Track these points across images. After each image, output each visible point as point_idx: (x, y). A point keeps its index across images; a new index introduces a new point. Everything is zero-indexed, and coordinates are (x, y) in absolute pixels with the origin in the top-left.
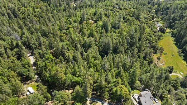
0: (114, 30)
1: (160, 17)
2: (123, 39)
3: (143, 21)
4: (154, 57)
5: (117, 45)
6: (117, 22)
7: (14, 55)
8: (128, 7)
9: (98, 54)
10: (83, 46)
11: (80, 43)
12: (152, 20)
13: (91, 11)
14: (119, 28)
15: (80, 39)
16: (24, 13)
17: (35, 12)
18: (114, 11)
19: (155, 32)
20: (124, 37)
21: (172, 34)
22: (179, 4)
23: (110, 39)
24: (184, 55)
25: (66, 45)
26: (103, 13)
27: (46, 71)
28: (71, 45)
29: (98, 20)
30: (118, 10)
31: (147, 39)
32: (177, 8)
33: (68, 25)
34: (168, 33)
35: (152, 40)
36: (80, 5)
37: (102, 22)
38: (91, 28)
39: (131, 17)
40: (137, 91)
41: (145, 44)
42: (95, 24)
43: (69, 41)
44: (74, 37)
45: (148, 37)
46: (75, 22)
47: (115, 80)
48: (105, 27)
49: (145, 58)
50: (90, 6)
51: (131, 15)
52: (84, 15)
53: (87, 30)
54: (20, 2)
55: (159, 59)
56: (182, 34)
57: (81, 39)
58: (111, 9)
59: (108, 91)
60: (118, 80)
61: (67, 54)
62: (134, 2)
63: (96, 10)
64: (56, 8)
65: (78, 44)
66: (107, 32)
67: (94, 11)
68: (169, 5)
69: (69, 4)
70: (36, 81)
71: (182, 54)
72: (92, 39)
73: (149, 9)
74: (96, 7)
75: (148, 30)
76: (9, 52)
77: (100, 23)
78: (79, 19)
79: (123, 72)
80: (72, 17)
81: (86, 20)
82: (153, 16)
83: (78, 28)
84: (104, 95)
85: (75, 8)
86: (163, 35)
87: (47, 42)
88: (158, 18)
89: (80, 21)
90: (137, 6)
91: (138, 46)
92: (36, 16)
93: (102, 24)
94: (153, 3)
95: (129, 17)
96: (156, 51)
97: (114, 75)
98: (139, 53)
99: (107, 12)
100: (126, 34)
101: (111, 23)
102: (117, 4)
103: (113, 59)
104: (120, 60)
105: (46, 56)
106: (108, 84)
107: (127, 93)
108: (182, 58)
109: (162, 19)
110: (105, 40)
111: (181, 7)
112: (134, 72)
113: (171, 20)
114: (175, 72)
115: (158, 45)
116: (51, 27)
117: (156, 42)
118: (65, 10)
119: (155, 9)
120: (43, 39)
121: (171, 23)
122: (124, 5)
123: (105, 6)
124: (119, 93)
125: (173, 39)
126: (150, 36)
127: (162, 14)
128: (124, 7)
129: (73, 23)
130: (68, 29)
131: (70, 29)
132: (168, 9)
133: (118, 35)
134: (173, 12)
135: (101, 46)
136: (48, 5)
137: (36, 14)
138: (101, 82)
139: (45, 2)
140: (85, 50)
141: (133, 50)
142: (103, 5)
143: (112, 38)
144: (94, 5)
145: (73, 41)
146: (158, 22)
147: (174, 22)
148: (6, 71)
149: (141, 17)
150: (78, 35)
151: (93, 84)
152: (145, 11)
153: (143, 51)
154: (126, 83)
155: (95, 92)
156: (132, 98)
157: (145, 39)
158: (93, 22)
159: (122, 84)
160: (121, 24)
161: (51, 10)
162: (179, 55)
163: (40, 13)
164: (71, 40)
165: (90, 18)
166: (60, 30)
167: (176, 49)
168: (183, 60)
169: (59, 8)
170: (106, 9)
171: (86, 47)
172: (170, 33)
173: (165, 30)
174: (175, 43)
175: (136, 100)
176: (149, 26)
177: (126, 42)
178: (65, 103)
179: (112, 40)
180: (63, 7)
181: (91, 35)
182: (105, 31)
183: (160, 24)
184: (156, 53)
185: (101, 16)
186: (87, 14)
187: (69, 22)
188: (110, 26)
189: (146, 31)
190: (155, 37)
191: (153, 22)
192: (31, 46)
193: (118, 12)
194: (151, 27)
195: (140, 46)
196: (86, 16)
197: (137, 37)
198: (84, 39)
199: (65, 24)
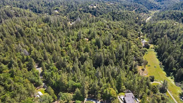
0: (105, 46)
1: (146, 35)
2: (112, 53)
3: (130, 38)
4: (139, 68)
5: (107, 58)
6: (107, 40)
7: (25, 67)
8: (118, 27)
9: (92, 65)
10: (80, 60)
11: (78, 57)
12: (138, 38)
13: (86, 30)
14: (109, 45)
15: (77, 54)
16: (29, 32)
17: (38, 32)
18: (105, 30)
19: (141, 48)
20: (113, 52)
21: (155, 49)
22: (161, 24)
23: (102, 53)
24: (164, 66)
25: (67, 59)
26: (96, 32)
27: (52, 79)
28: (70, 59)
29: (92, 38)
30: (109, 29)
31: (133, 54)
32: (159, 27)
33: (67, 43)
34: (152, 48)
35: (137, 54)
36: (77, 26)
37: (95, 40)
38: (86, 45)
39: (120, 35)
40: (123, 93)
41: (131, 58)
42: (90, 42)
43: (68, 55)
44: (73, 52)
45: (134, 52)
46: (73, 40)
47: (106, 84)
48: (97, 43)
49: (131, 69)
50: (84, 26)
51: (120, 33)
52: (80, 35)
53: (83, 47)
54: (25, 23)
55: (143, 70)
56: (163, 49)
57: (79, 54)
58: (103, 28)
59: (100, 93)
60: (107, 84)
61: (68, 66)
62: (123, 22)
63: (90, 30)
64: (55, 28)
65: (76, 58)
66: (99, 48)
67: (89, 30)
68: (153, 25)
69: (66, 24)
70: (44, 87)
71: (162, 66)
72: (87, 54)
73: (136, 28)
74: (90, 27)
75: (134, 46)
76: (22, 64)
77: (94, 40)
78: (76, 37)
79: (111, 78)
80: (70, 36)
81: (82, 38)
82: (139, 34)
83: (76, 45)
84: (98, 96)
85: (72, 28)
86: (147, 50)
87: (51, 57)
88: (144, 35)
89: (77, 39)
90: (126, 25)
91: (125, 59)
92: (38, 35)
93: (95, 42)
94: (140, 23)
95: (118, 35)
96: (140, 63)
97: (105, 81)
98: (126, 65)
99: (99, 32)
100: (115, 49)
101: (102, 41)
102: (108, 24)
103: (104, 69)
104: (109, 70)
105: (51, 67)
106: (100, 87)
107: (115, 93)
108: (163, 69)
109: (147, 36)
110: (98, 55)
111: (162, 27)
112: (120, 78)
113: (154, 38)
114: (156, 81)
115: (143, 58)
116: (54, 44)
117: (141, 56)
118: (63, 29)
119: (141, 28)
120: (47, 54)
121: (154, 40)
122: (114, 25)
123: (98, 26)
124: (108, 93)
125: (156, 53)
126: (136, 51)
127: (147, 32)
128: (114, 27)
129: (71, 41)
130: (67, 45)
131: (69, 46)
132: (151, 27)
133: (109, 50)
134: (156, 31)
135: (95, 59)
136: (48, 25)
137: (39, 33)
138: (95, 86)
139: (46, 23)
140: (81, 63)
141: (121, 62)
142: (96, 25)
143: (104, 53)
144: (89, 25)
145: (72, 55)
146: (143, 39)
147: (156, 39)
148: (22, 78)
149: (129, 35)
150: (76, 51)
151: (89, 88)
152: (132, 30)
153: (130, 63)
154: (114, 87)
155: (90, 95)
156: (119, 98)
157: (131, 53)
158: (88, 40)
159: (111, 87)
160: (111, 41)
161: (51, 29)
162: (161, 67)
163: (42, 32)
164: (70, 54)
165: (85, 36)
166: (61, 46)
167: (158, 62)
168: (164, 70)
169: (58, 28)
170: (98, 28)
171: (83, 60)
172: (153, 48)
173: (149, 46)
174: (157, 56)
175: (122, 100)
176: (135, 43)
177: (115, 56)
178: (68, 101)
179: (104, 54)
180: (61, 27)
181: (86, 50)
182: (97, 47)
183: (145, 41)
184: (141, 65)
185: (94, 35)
186: (82, 33)
187: (67, 40)
188: (102, 43)
189: (132, 47)
190: (139, 52)
191: (139, 39)
192: (38, 60)
193: (108, 31)
194: (137, 43)
195: (127, 59)
196: (82, 35)
197: (124, 52)
198: (80, 54)
199: (64, 42)
